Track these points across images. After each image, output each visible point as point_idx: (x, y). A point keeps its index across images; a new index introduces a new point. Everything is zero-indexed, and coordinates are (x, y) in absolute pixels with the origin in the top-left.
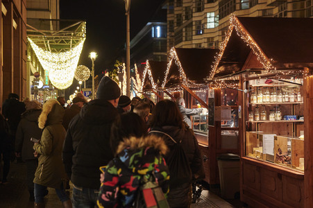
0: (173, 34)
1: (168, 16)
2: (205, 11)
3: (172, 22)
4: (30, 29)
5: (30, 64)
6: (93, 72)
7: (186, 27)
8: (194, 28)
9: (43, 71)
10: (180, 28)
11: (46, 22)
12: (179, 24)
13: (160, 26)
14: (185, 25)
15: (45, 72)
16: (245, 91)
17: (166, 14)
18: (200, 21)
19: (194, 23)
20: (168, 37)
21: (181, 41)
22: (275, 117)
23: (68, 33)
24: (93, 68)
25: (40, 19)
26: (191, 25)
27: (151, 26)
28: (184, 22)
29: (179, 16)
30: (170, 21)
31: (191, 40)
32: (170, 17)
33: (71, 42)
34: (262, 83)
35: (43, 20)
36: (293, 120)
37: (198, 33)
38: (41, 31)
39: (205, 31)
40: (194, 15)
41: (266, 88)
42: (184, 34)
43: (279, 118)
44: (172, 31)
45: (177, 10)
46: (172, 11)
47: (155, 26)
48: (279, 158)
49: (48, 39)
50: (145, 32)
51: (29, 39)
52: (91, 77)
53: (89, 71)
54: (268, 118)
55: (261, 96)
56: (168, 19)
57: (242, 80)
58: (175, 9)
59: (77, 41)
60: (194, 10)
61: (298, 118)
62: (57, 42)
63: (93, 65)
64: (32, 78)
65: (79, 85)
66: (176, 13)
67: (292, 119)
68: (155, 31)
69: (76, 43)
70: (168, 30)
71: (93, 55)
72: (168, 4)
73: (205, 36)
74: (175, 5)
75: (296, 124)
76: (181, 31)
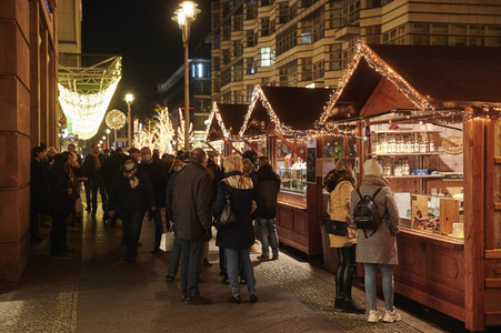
0: (219, 73)
1: (213, 51)
2: (259, 45)
3: (217, 59)
6: (129, 118)
7: (235, 65)
8: (245, 66)
10: (228, 66)
11: (72, 57)
12: (227, 61)
13: (203, 63)
14: (234, 63)
16: (365, 138)
17: (210, 50)
18: (252, 58)
19: (245, 60)
20: (213, 77)
21: (229, 81)
22: (402, 172)
23: (100, 70)
24: (129, 114)
26: (241, 62)
27: (190, 64)
28: (232, 59)
29: (226, 52)
30: (215, 58)
31: (241, 80)
32: (215, 53)
33: (102, 81)
34: (385, 129)
35: (70, 54)
36: (424, 175)
37: (249, 73)
39: (259, 70)
40: (245, 50)
41: (391, 134)
42: (233, 73)
43: (407, 173)
44: (217, 69)
45: (224, 45)
46: (218, 47)
47: (196, 64)
48: (419, 222)
49: (75, 77)
52: (127, 124)
53: (124, 117)
54: (393, 173)
55: (385, 144)
56: (213, 56)
57: (360, 126)
58: (222, 43)
59: (109, 81)
60: (245, 45)
61: (429, 173)
62: (85, 81)
63: (129, 110)
65: (106, 135)
66: (222, 48)
67: (422, 174)
68: (196, 69)
69: (107, 83)
70: (213, 68)
71: (129, 98)
72: (213, 37)
73: (258, 75)
74: (222, 38)
75: (425, 180)
76: (229, 69)
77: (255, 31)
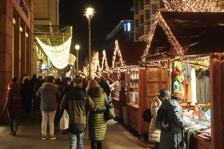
0: (138, 29)
1: (135, 16)
3: (137, 21)
4: (37, 31)
5: (38, 53)
6: (78, 58)
9: (47, 56)
10: (143, 25)
12: (142, 21)
13: (130, 22)
14: (146, 23)
15: (48, 57)
17: (133, 15)
20: (135, 31)
21: (143, 34)
23: (61, 33)
24: (77, 56)
25: (43, 26)
26: (149, 23)
27: (123, 23)
28: (145, 21)
29: (142, 17)
30: (136, 20)
32: (136, 17)
33: (63, 39)
35: (46, 26)
38: (44, 33)
40: (151, 16)
42: (145, 29)
44: (137, 26)
45: (141, 12)
46: (137, 13)
47: (127, 23)
49: (49, 37)
50: (120, 27)
51: (37, 38)
52: (76, 62)
53: (75, 57)
56: (135, 18)
58: (140, 11)
59: (67, 38)
60: (151, 13)
63: (77, 53)
64: (38, 63)
65: (72, 66)
66: (140, 14)
68: (127, 26)
69: (66, 39)
70: (135, 26)
71: (77, 47)
72: (135, 8)
74: (139, 9)
76: (143, 27)
77: (157, 5)
